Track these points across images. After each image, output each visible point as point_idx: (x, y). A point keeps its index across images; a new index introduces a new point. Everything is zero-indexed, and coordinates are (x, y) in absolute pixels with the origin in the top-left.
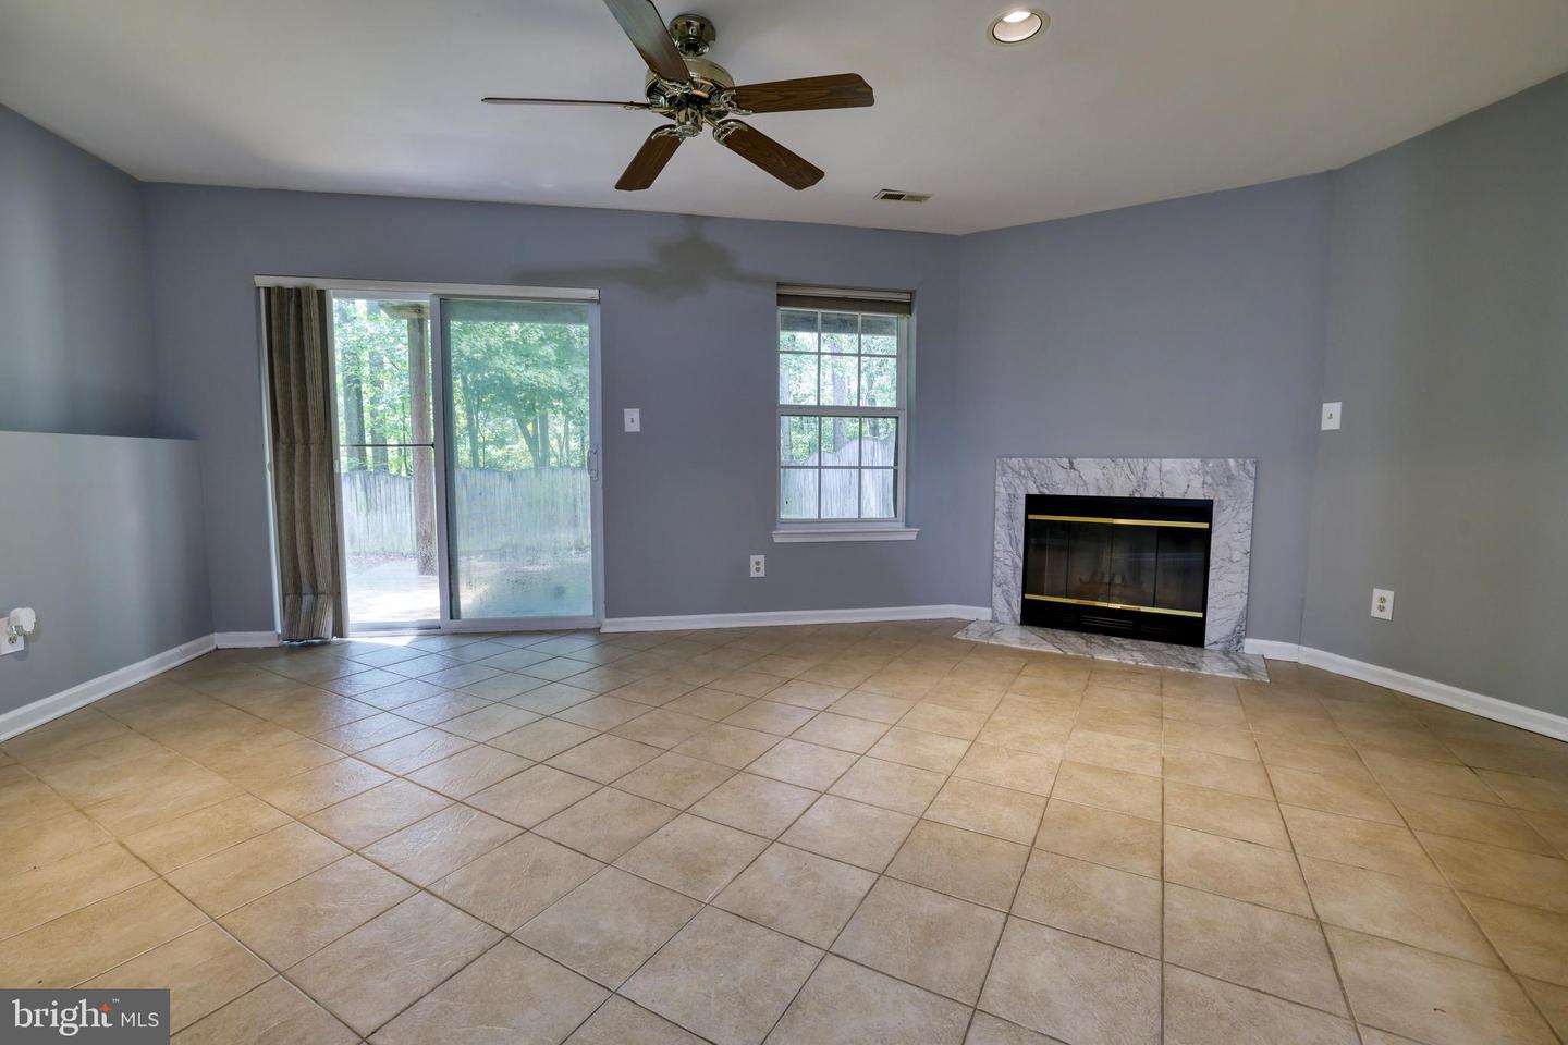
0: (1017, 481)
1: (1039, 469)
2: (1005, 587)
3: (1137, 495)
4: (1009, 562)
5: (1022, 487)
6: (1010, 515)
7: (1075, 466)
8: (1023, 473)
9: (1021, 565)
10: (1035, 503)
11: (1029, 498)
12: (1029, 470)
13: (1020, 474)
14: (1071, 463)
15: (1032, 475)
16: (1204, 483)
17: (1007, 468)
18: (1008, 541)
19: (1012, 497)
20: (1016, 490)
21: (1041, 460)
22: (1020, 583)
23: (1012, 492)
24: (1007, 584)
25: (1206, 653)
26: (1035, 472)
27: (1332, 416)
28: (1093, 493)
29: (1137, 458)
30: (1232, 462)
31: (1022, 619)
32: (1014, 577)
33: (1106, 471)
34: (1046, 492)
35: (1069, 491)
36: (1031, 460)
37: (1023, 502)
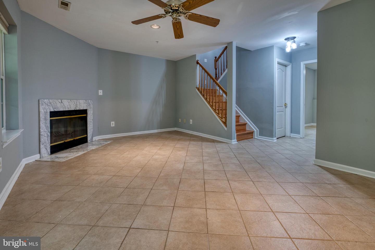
0: (47, 107)
1: (53, 103)
2: (45, 144)
3: (76, 109)
4: (46, 135)
5: (49, 109)
6: (45, 119)
7: (62, 102)
8: (48, 104)
9: (49, 134)
10: (53, 114)
11: (51, 112)
12: (50, 103)
13: (48, 105)
14: (61, 101)
15: (51, 104)
16: (86, 106)
17: (43, 103)
18: (45, 128)
19: (46, 113)
20: (47, 110)
21: (54, 100)
22: (49, 141)
23: (45, 111)
24: (45, 143)
25: (88, 144)
26: (52, 104)
27: (101, 93)
28: (67, 110)
29: (75, 100)
30: (89, 101)
31: (51, 153)
32: (48, 140)
33: (69, 103)
34: (56, 110)
35: (61, 109)
36: (51, 100)
37: (49, 114)
